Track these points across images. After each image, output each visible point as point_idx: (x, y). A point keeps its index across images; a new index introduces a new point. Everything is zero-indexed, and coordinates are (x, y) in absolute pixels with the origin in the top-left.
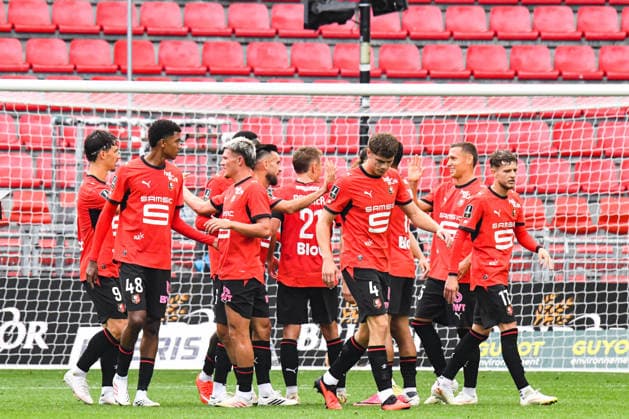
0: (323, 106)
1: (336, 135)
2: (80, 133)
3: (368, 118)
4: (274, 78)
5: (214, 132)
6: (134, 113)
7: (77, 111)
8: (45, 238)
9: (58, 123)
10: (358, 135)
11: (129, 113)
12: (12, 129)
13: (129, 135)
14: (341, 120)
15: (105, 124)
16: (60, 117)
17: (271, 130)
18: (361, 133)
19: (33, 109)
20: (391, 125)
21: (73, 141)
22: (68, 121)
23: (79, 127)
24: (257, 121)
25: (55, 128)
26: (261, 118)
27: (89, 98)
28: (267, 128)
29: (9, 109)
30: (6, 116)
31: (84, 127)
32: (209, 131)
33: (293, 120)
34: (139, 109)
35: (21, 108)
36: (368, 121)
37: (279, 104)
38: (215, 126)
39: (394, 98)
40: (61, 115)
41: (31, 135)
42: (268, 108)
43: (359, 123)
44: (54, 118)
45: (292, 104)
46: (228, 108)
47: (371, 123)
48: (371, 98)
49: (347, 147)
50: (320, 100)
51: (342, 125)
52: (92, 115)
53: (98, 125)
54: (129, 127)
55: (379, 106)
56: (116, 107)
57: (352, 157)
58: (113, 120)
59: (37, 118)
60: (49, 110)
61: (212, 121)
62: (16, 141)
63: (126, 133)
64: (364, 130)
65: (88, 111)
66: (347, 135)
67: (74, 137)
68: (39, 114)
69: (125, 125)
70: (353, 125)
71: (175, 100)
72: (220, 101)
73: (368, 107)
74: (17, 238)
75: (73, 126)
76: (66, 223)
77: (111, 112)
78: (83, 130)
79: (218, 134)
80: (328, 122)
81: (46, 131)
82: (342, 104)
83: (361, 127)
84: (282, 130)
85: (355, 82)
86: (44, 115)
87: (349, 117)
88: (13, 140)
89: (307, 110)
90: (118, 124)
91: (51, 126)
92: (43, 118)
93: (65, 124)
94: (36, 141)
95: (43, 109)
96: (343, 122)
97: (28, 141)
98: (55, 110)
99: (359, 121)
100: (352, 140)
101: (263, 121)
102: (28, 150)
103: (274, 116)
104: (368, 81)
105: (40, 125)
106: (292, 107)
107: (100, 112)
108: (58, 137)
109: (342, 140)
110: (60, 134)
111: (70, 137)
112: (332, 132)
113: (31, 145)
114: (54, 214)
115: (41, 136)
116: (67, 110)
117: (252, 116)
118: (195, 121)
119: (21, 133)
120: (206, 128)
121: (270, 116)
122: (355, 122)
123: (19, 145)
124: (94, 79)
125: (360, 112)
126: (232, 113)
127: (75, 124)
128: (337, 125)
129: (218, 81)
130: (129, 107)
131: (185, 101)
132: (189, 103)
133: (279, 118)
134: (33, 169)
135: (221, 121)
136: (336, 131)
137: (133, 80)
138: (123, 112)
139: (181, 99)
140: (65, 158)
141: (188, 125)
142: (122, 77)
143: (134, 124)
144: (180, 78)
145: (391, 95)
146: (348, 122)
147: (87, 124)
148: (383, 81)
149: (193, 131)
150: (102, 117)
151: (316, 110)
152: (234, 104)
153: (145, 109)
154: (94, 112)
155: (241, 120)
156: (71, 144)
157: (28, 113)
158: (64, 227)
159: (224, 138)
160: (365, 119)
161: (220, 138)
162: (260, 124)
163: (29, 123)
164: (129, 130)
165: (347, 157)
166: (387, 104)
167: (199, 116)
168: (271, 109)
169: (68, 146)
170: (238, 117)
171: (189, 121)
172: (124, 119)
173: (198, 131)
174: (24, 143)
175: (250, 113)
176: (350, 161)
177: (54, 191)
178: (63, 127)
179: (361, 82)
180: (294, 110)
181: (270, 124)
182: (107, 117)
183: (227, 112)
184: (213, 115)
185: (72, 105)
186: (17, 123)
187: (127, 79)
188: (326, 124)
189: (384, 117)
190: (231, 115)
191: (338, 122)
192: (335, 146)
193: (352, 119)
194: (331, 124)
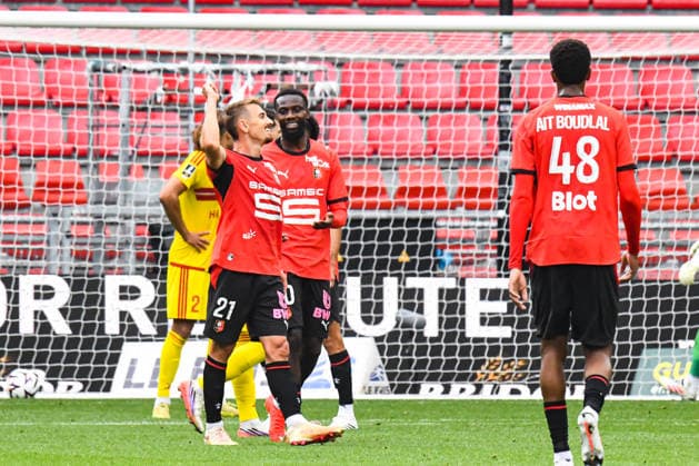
0: (451, 46)
1: (468, 85)
2: (125, 83)
3: (510, 61)
4: (384, 10)
5: (305, 81)
6: (198, 55)
7: (121, 53)
8: (78, 223)
9: (96, 69)
10: (497, 85)
11: (191, 56)
12: (36, 77)
13: (191, 86)
14: (474, 64)
15: (159, 71)
16: (99, 62)
17: (381, 78)
18: (500, 82)
19: (62, 51)
20: (541, 71)
21: (116, 93)
22: (110, 67)
23: (125, 75)
24: (362, 66)
25: (92, 77)
26: (367, 62)
27: (138, 36)
28: (375, 76)
29: (31, 50)
30: (27, 61)
31: (132, 75)
32: (298, 80)
33: (410, 65)
34: (204, 50)
35: (47, 50)
36: (511, 66)
37: (392, 44)
38: (306, 74)
39: (545, 35)
40: (100, 59)
41: (59, 86)
42: (377, 50)
43: (498, 69)
44: (90, 63)
45: (408, 44)
46: (323, 49)
47: (513, 68)
48: (514, 35)
49: (483, 100)
50: (446, 38)
51: (475, 71)
52: (141, 59)
53: (149, 72)
54: (191, 74)
55: (525, 46)
56: (174, 49)
57: (489, 114)
58: (169, 66)
59: (68, 63)
60: (84, 52)
61: (302, 66)
62: (40, 94)
63: (186, 82)
64: (506, 78)
65: (136, 54)
66: (482, 84)
67: (117, 89)
68: (70, 58)
69: (185, 72)
70: (490, 71)
71: (252, 39)
72: (313, 40)
73: (509, 48)
74: (41, 223)
75: (117, 75)
76: (107, 203)
77: (166, 55)
78: (130, 80)
79: (309, 84)
80: (456, 67)
81: (80, 81)
82: (476, 43)
83: (502, 74)
84: (396, 78)
85: (493, 14)
86: (78, 59)
87: (485, 61)
88: (35, 93)
89: (429, 52)
90: (177, 71)
91: (87, 73)
92: (76, 63)
93: (106, 71)
94: (66, 94)
95: (76, 51)
96: (477, 67)
97: (56, 94)
98: (92, 52)
99: (498, 66)
100: (489, 92)
101: (370, 66)
102: (57, 106)
103: (385, 61)
104: (510, 13)
105: (72, 72)
106: (409, 48)
107: (152, 54)
108: (95, 88)
109: (475, 92)
110: (98, 84)
111: (111, 89)
112: (463, 81)
113: (59, 99)
114: (90, 191)
115: (73, 87)
116: (108, 52)
117: (355, 60)
118: (279, 66)
119: (47, 82)
120: (293, 77)
121: (379, 60)
122: (494, 67)
123: (44, 98)
124: (144, 11)
125: (499, 53)
126: (328, 55)
127: (120, 71)
128: (468, 71)
129: (309, 13)
130: (191, 47)
131: (266, 41)
132: (271, 43)
133: (391, 62)
134: (62, 131)
135: (314, 67)
136: (468, 78)
137: (196, 12)
138: (182, 55)
139: (261, 38)
140: (105, 116)
141: (270, 72)
142: (181, 8)
143: (198, 70)
144: (258, 9)
145: (542, 31)
146: (484, 67)
147: (135, 71)
148: (530, 13)
149: (276, 80)
150: (155, 61)
151: (441, 52)
152: (332, 44)
153: (212, 51)
154: (145, 56)
155: (341, 65)
156: (114, 97)
157: (56, 56)
158: (104, 209)
159: (317, 90)
160: (506, 63)
161: (312, 88)
162: (365, 70)
163: (57, 70)
164: (191, 78)
165: (482, 114)
166: (535, 44)
167: (285, 59)
168: (381, 51)
169: (110, 100)
170: (337, 61)
171: (270, 66)
172: (184, 64)
173: (283, 80)
174: (50, 97)
175: (352, 56)
176: (486, 120)
177: (90, 161)
178: (102, 74)
179: (502, 14)
180: (411, 52)
181: (380, 70)
182: (161, 61)
183: (322, 55)
184: (303, 59)
185: (114, 45)
186: (42, 69)
187: (187, 11)
188: (453, 70)
189: (531, 61)
190: (327, 59)
191: (470, 67)
192: (466, 99)
193: (489, 64)
194: (461, 71)
